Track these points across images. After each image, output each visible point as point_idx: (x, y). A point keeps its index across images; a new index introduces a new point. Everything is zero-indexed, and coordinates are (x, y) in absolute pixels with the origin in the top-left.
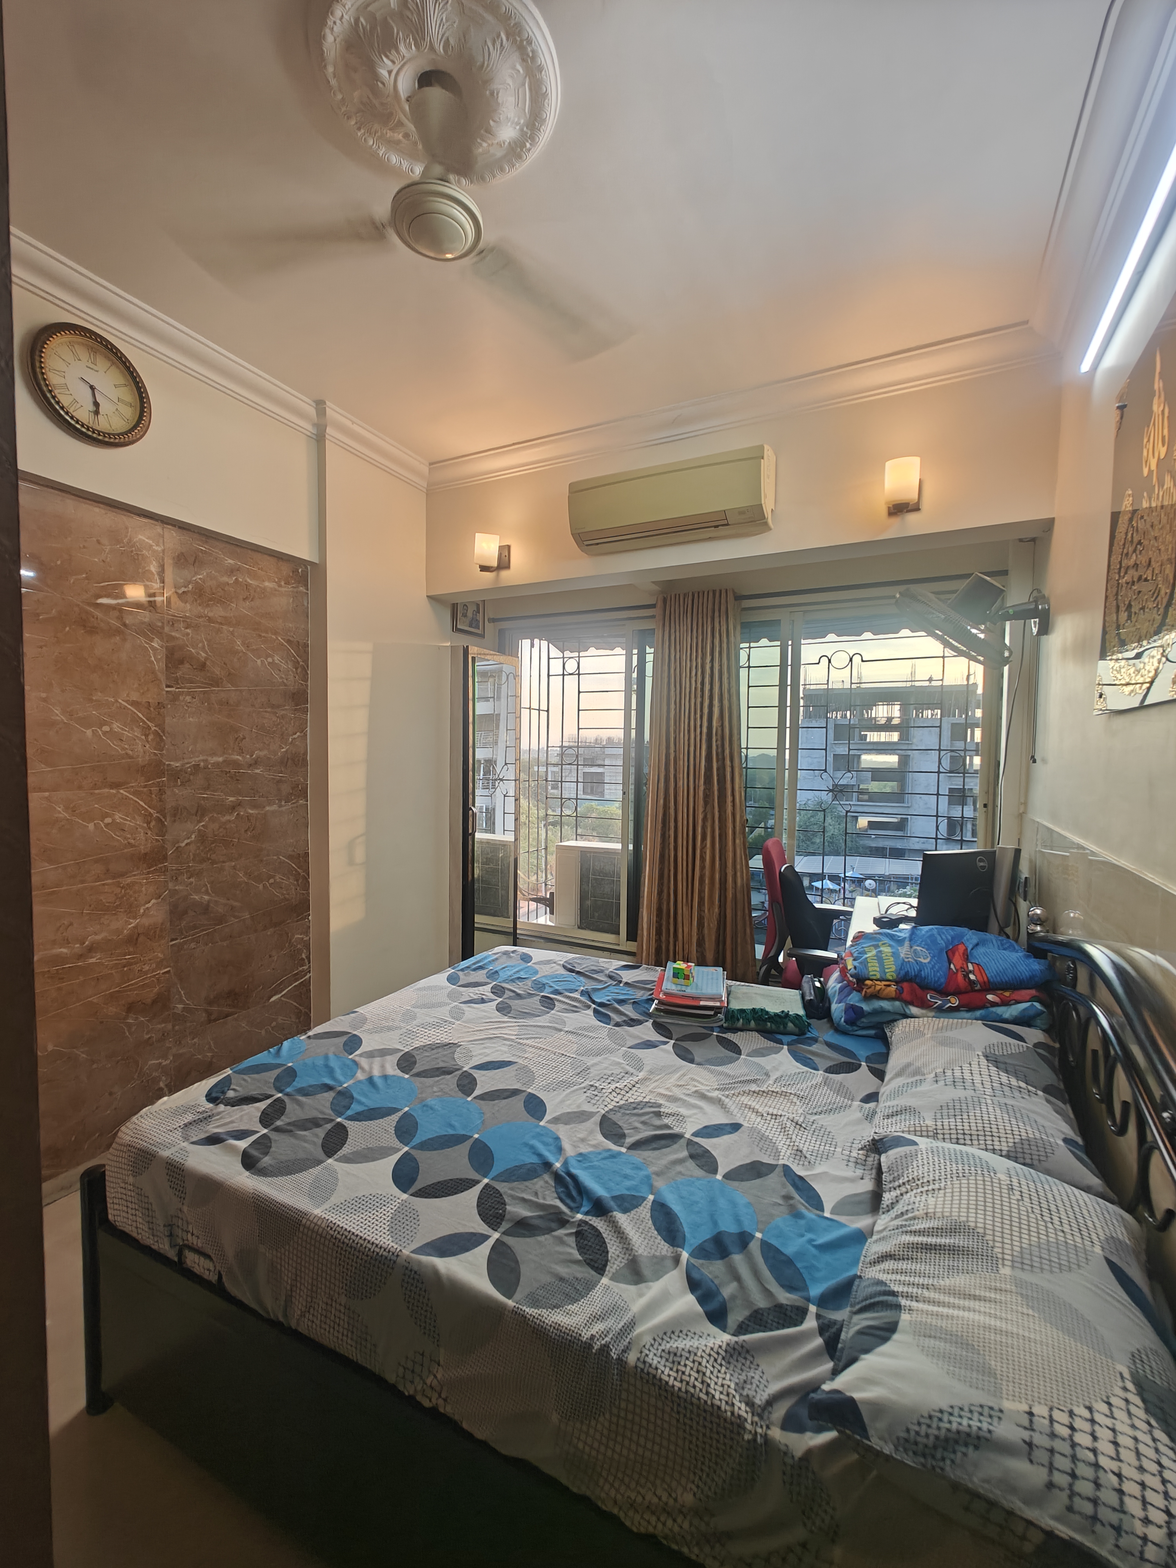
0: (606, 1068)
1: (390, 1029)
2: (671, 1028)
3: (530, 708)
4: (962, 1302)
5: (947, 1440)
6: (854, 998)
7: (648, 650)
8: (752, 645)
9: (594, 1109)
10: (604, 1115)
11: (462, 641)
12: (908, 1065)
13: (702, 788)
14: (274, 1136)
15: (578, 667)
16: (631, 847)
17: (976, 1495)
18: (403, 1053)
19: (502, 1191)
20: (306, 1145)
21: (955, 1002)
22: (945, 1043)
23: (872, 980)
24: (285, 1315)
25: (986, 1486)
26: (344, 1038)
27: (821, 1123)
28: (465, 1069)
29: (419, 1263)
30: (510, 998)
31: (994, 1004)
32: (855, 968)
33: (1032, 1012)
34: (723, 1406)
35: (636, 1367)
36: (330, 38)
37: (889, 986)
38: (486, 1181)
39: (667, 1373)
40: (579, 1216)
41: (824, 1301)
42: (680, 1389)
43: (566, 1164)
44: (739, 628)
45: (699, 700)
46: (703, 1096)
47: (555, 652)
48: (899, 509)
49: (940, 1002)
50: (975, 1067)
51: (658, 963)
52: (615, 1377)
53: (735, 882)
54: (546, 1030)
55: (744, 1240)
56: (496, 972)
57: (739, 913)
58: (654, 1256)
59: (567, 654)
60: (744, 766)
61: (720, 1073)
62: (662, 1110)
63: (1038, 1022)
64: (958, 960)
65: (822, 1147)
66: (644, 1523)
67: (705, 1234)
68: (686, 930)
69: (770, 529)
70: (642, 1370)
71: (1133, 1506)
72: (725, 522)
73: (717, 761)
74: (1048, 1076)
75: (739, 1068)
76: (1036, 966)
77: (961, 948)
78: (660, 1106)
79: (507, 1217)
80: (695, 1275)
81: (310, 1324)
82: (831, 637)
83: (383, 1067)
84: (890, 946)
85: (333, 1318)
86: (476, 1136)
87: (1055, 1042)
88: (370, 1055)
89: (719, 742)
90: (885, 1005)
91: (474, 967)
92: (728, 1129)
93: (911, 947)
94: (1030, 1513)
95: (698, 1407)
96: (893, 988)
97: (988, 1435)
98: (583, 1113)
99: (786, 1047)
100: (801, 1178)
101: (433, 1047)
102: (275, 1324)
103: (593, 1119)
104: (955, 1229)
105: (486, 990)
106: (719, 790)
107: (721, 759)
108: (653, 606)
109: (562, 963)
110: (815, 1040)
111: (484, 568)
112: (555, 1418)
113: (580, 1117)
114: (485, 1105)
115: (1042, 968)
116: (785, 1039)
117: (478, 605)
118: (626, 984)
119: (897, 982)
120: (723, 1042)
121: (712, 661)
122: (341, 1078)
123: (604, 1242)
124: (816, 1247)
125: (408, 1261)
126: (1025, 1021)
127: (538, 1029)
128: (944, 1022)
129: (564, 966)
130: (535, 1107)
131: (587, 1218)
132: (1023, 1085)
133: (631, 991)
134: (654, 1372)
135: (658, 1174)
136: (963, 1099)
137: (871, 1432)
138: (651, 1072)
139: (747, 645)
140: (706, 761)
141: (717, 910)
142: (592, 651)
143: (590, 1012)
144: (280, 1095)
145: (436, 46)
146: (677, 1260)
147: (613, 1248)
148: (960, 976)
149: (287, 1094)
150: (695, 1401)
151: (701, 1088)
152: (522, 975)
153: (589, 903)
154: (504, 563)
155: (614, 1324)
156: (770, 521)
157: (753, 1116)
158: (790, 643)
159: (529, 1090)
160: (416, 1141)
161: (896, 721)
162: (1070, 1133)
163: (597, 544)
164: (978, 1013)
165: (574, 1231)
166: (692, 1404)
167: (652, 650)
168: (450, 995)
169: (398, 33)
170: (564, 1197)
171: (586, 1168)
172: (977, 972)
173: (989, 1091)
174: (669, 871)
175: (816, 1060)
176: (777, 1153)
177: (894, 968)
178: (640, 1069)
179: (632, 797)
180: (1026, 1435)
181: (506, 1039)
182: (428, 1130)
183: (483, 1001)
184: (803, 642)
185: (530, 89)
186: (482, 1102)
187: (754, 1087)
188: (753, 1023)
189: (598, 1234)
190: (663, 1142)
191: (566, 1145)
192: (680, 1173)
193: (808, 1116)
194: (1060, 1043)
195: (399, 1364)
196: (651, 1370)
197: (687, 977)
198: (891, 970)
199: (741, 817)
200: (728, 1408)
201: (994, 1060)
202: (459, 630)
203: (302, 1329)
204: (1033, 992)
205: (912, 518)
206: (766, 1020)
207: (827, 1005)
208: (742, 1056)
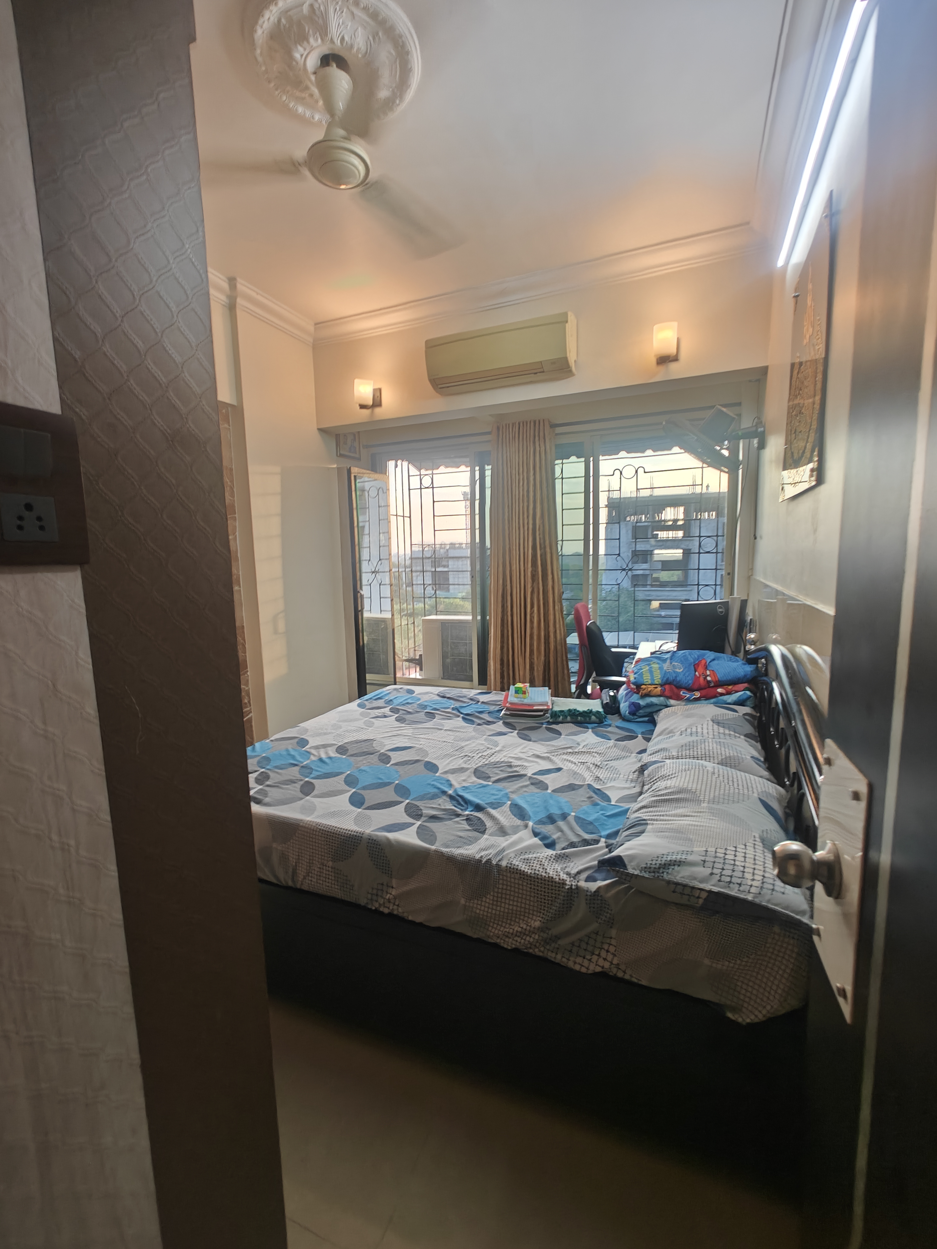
0: (474, 747)
1: (325, 734)
2: (515, 725)
3: (396, 515)
4: (680, 818)
5: (665, 864)
6: (635, 698)
7: (487, 467)
8: (565, 461)
9: (469, 766)
10: (476, 769)
11: (345, 464)
12: (665, 730)
13: (530, 570)
14: (267, 789)
15: (432, 482)
16: (479, 618)
17: (677, 884)
18: (337, 746)
19: (418, 805)
20: (290, 791)
21: (697, 694)
22: (688, 716)
23: (645, 685)
24: (293, 881)
25: (683, 879)
26: (296, 740)
27: (611, 765)
28: (382, 752)
29: (377, 836)
30: (403, 714)
31: (722, 694)
32: (635, 678)
33: (745, 697)
34: (554, 877)
35: (507, 866)
36: (259, 32)
37: (656, 688)
38: (407, 801)
39: (524, 867)
40: (467, 813)
41: (609, 837)
42: (531, 873)
43: (455, 791)
44: (553, 448)
45: (526, 504)
46: (538, 757)
47: (413, 471)
48: (664, 360)
49: (688, 696)
50: (705, 726)
51: (503, 690)
52: (496, 873)
53: (555, 637)
54: (432, 730)
55: (564, 816)
56: (391, 700)
57: (559, 659)
58: (513, 826)
59: (423, 472)
60: (560, 553)
61: (548, 745)
62: (512, 764)
63: (748, 703)
64: (701, 669)
65: (611, 776)
66: (514, 942)
67: (542, 815)
68: (521, 673)
69: (573, 375)
70: (510, 868)
71: (748, 876)
72: (542, 370)
73: (540, 550)
74: (749, 729)
75: (561, 742)
76: (749, 669)
77: (703, 662)
78: (511, 762)
79: (424, 815)
80: (537, 830)
81: (310, 882)
82: (623, 454)
83: (327, 753)
84: (658, 663)
85: (324, 875)
86: (397, 782)
87: (757, 713)
88: (317, 748)
89: (541, 536)
90: (654, 700)
91: (375, 698)
92: (554, 770)
93: (671, 663)
94: (702, 886)
95: (541, 880)
96: (659, 689)
97: (684, 860)
98: (462, 768)
99: (590, 730)
100: (598, 789)
101: (357, 742)
102: (288, 888)
103: (469, 771)
104: (680, 792)
105: (387, 711)
106: (542, 571)
107: (543, 548)
108: (489, 433)
109: (436, 693)
110: (610, 725)
111: (362, 407)
112: (463, 901)
113: (462, 770)
114: (400, 769)
115: (752, 669)
116: (589, 726)
117: (354, 435)
118: (483, 702)
119: (661, 685)
120: (548, 729)
121: (534, 474)
122: (301, 760)
123: (483, 821)
124: (606, 816)
125: (370, 835)
126: (741, 703)
127: (426, 730)
128: (690, 706)
129: (438, 695)
130: (432, 767)
131: (472, 813)
132: (732, 733)
133: (486, 706)
134: (517, 867)
135: (512, 792)
136: (695, 741)
137: (628, 867)
138: (504, 747)
139: (561, 461)
140: (532, 550)
141: (543, 658)
142: (442, 469)
143: (460, 719)
144: (263, 770)
145: (336, 41)
146: (526, 826)
147: (489, 823)
148: (702, 679)
149: (268, 769)
150: (539, 877)
151: (536, 752)
152: (409, 701)
153: (448, 660)
154: (377, 403)
155: (492, 852)
156: (574, 369)
157: (570, 764)
158: (591, 459)
159: (426, 760)
160: (360, 786)
161: (680, 523)
162: (756, 754)
163: (448, 387)
164: (712, 700)
165: (465, 818)
166: (538, 878)
167: (490, 467)
168: (362, 714)
169: (308, 32)
170: (456, 805)
171: (468, 793)
172: (712, 675)
173: (711, 736)
174: (508, 631)
175: (610, 735)
176: (584, 779)
177: (660, 676)
178: (497, 746)
179: (478, 580)
180: (703, 858)
181: (405, 736)
182: (365, 780)
183: (385, 717)
184: (601, 458)
185: (400, 67)
186: (397, 767)
187: (570, 750)
188: (569, 718)
189: (480, 819)
190: (514, 779)
191: (454, 782)
192: (525, 791)
193: (604, 762)
194: (760, 713)
195: (368, 893)
196: (515, 867)
197: (524, 693)
198: (658, 679)
199: (559, 590)
200: (557, 877)
201: (716, 722)
202: (341, 455)
203: (305, 887)
204: (746, 685)
205: (673, 366)
206: (577, 716)
207: (617, 705)
208: (562, 736)
